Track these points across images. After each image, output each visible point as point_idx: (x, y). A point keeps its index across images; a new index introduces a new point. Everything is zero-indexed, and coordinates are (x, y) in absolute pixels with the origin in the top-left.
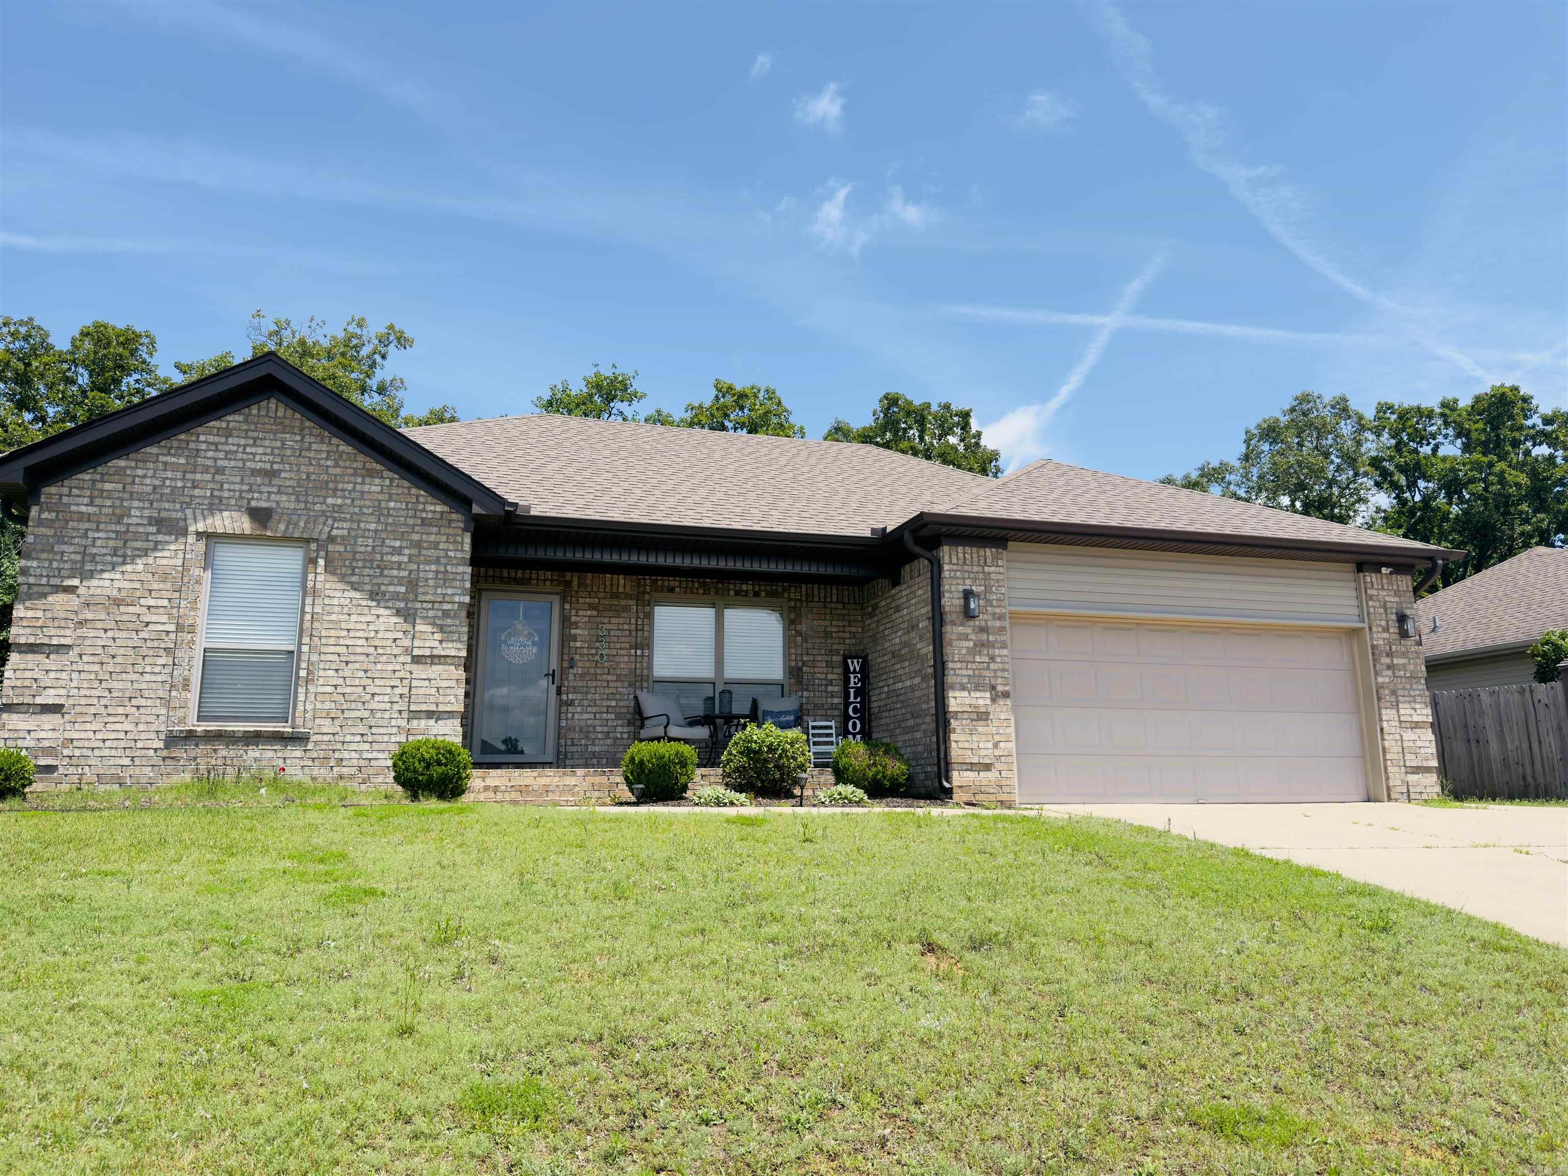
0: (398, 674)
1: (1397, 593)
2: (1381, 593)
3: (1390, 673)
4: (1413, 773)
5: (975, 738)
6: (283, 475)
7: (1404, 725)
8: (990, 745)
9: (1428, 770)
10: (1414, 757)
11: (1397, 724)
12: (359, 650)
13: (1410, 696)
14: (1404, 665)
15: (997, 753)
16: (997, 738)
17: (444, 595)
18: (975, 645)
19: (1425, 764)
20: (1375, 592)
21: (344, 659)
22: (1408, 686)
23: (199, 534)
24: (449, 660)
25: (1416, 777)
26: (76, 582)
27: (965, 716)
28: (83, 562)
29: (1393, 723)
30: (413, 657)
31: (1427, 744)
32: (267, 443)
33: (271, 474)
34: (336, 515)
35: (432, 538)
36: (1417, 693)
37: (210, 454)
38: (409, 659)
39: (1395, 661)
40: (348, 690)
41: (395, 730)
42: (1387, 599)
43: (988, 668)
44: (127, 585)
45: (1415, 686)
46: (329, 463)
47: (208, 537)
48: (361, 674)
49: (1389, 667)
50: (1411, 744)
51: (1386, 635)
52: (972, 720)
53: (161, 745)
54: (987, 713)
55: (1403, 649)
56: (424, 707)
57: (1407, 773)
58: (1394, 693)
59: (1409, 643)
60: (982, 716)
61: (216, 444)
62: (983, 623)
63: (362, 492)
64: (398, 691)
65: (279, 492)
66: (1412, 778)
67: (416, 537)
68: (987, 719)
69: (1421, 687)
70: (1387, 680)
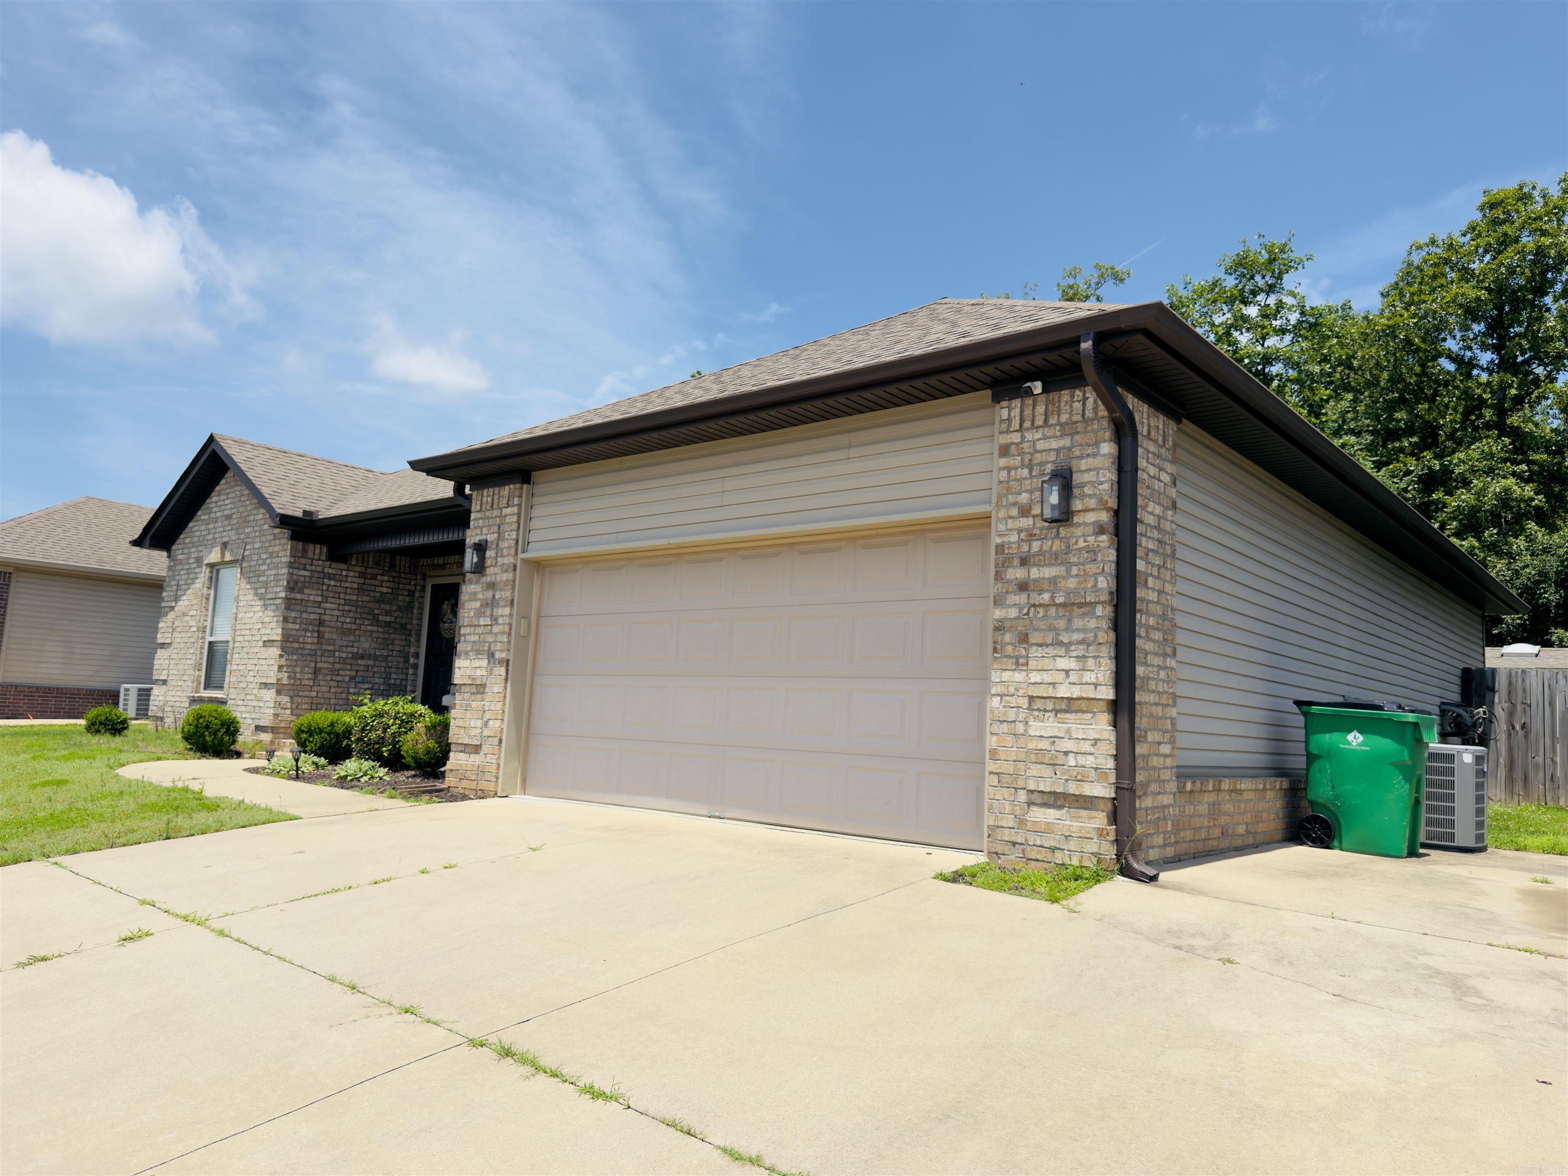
0: (258, 656)
1: (1068, 429)
2: (1029, 436)
3: (1022, 598)
4: (1045, 805)
5: (468, 715)
6: (234, 516)
7: (1039, 704)
8: (479, 723)
9: (1086, 803)
10: (1048, 771)
11: (1024, 702)
12: (247, 638)
13: (1061, 644)
14: (1053, 581)
15: (486, 733)
16: (488, 715)
17: (276, 592)
18: (482, 605)
19: (1072, 788)
20: (1016, 438)
21: (242, 645)
22: (1061, 624)
23: (206, 565)
24: (275, 644)
25: (1050, 815)
26: (174, 605)
27: (467, 689)
28: (177, 590)
29: (1013, 701)
30: (264, 641)
31: (1086, 747)
32: (230, 496)
33: (229, 517)
34: (247, 540)
35: (277, 549)
36: (1077, 636)
37: (215, 510)
38: (261, 644)
39: (1035, 573)
40: (241, 667)
41: (253, 697)
42: (1040, 445)
43: (491, 633)
44: (186, 603)
45: (1078, 623)
46: (248, 503)
47: (212, 566)
48: (246, 656)
49: (1023, 587)
50: (1044, 745)
51: (1026, 522)
52: (472, 694)
53: (187, 705)
54: (484, 686)
55: (1057, 546)
56: (263, 681)
57: (1030, 804)
58: (1024, 639)
59: (1078, 532)
60: (480, 689)
61: (216, 502)
62: (493, 579)
63: (257, 521)
64: (257, 668)
65: (232, 529)
66: (1042, 815)
67: (271, 549)
68: (483, 693)
69: (1092, 624)
70: (1013, 613)
